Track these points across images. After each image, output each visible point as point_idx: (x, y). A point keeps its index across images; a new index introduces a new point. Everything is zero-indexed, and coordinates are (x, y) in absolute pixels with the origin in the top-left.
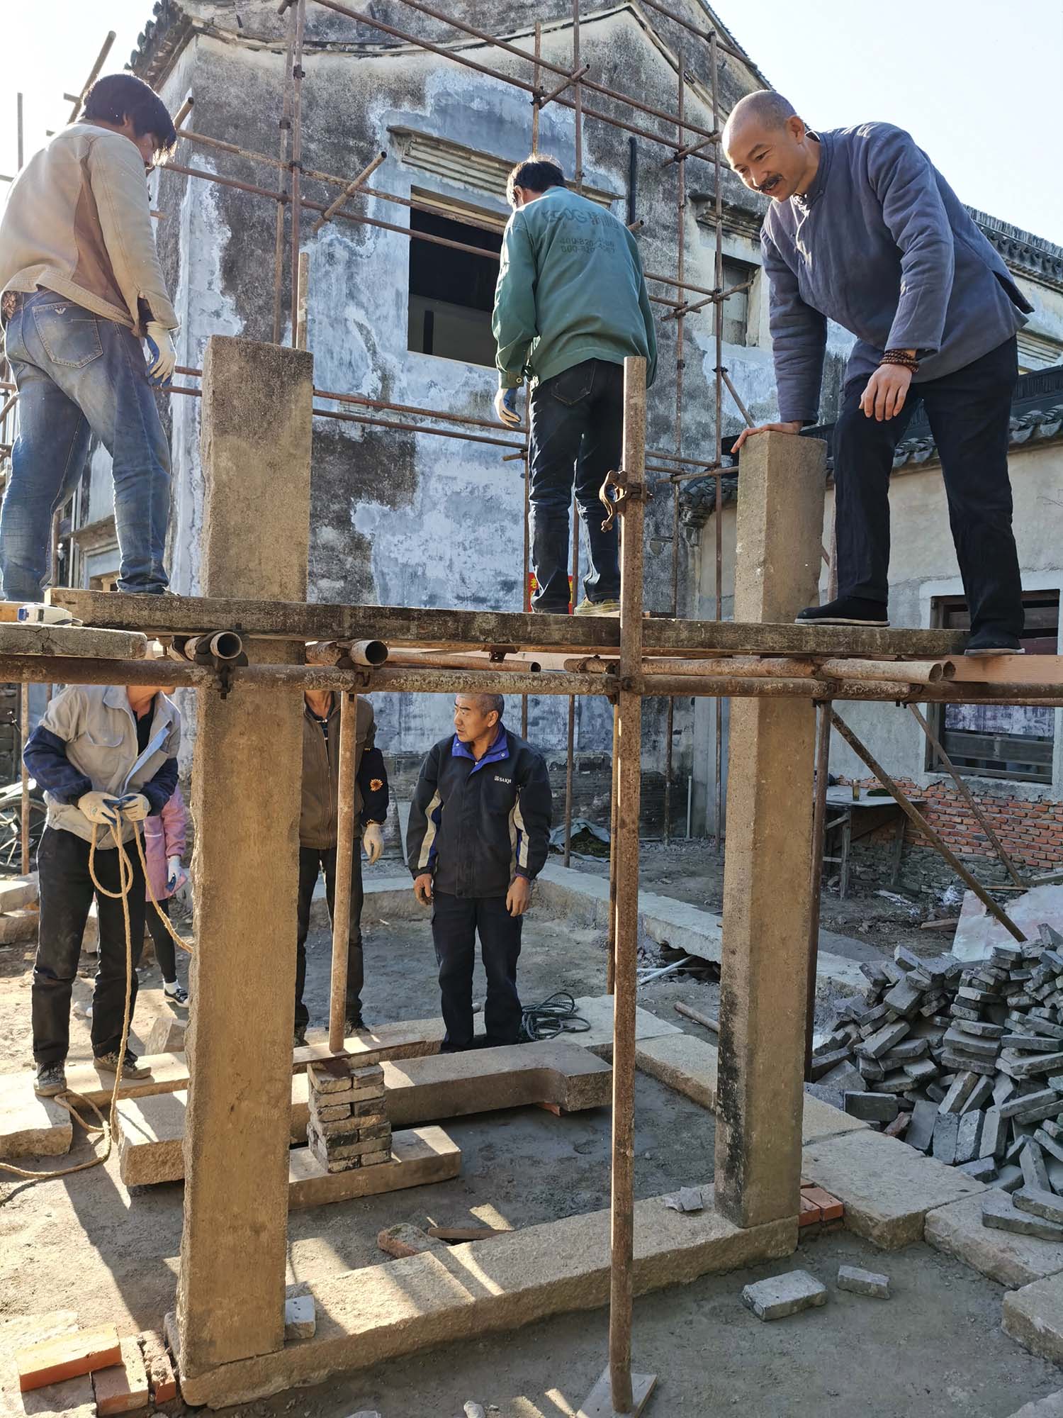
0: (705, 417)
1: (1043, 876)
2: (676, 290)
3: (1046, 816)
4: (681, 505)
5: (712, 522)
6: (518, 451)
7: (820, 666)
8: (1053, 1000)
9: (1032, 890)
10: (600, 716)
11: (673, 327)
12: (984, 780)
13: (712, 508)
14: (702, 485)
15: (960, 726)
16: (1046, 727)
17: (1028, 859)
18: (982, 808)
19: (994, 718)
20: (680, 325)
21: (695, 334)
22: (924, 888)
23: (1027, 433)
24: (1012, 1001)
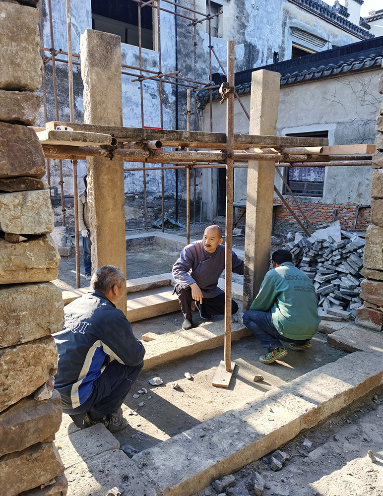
0: (204, 66)
1: (320, 226)
2: (193, 14)
3: (321, 208)
4: (196, 100)
5: (208, 107)
6: (138, 78)
7: (282, 150)
8: (332, 259)
9: (317, 231)
10: (170, 180)
11: (192, 29)
12: (301, 197)
13: (208, 102)
14: (203, 93)
15: (294, 179)
16: (321, 178)
17: (314, 222)
18: (301, 206)
19: (305, 176)
20: (195, 28)
21: (200, 32)
22: (281, 233)
23: (320, 74)
24: (319, 260)
